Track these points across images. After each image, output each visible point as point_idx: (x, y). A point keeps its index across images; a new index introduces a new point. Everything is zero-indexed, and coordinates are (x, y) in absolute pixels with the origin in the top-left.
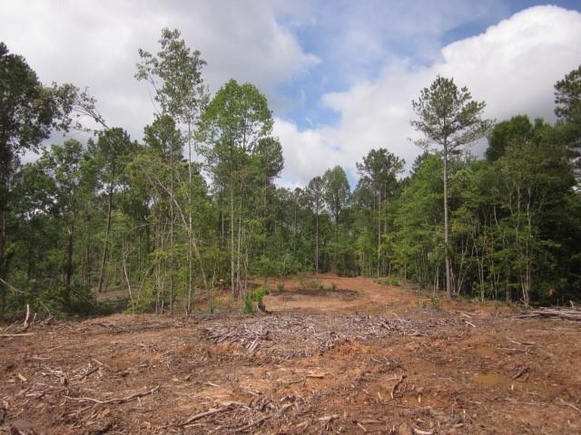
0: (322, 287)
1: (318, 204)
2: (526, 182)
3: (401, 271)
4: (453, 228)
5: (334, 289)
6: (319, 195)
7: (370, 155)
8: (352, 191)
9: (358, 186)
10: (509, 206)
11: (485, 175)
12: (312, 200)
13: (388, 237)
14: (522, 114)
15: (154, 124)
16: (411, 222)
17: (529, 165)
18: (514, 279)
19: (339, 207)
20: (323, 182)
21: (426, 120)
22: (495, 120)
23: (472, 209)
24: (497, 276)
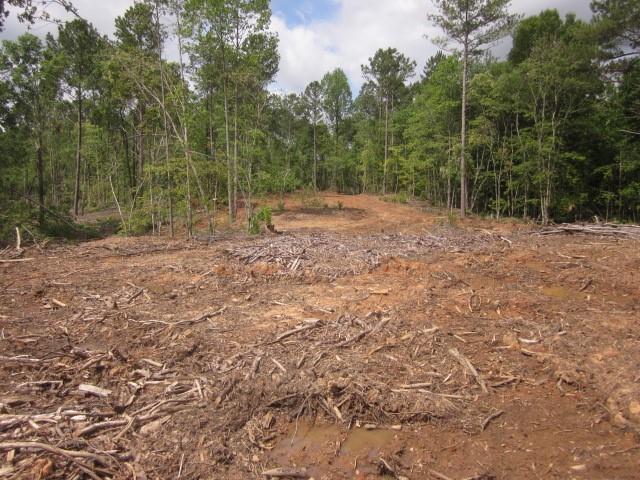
0: (326, 206)
1: (316, 113)
2: (553, 88)
3: (410, 188)
4: (471, 140)
5: (340, 207)
6: (315, 103)
7: (377, 57)
8: (354, 99)
9: (361, 92)
10: (533, 114)
11: (509, 79)
12: (310, 108)
13: (396, 150)
14: (552, 9)
15: (126, 15)
16: (423, 132)
17: (558, 68)
18: (531, 195)
19: (338, 117)
20: (321, 87)
21: (446, 13)
22: (524, 15)
23: (490, 118)
24: (514, 192)
